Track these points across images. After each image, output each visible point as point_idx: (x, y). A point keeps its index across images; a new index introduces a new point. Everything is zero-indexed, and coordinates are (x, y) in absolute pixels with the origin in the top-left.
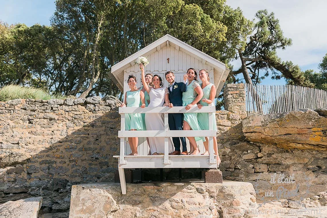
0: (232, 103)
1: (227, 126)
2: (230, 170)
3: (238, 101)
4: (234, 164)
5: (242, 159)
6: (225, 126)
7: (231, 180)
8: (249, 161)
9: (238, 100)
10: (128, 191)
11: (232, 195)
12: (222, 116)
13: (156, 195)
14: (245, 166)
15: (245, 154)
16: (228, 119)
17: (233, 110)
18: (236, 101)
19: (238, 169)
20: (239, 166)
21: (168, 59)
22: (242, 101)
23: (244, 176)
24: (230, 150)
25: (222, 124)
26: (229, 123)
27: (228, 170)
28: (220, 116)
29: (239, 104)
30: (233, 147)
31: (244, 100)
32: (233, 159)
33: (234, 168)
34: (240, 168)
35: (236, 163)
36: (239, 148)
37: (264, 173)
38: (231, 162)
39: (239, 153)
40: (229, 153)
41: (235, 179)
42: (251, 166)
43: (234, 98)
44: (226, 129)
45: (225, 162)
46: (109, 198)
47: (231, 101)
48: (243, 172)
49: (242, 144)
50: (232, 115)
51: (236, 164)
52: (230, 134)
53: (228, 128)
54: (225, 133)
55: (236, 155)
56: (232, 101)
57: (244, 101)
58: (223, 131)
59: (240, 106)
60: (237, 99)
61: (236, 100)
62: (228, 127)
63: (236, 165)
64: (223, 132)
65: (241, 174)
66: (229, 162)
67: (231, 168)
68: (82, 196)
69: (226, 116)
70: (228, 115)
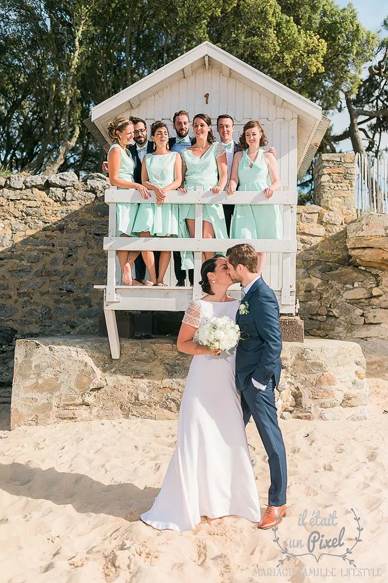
0: (329, 191)
1: (318, 236)
2: (319, 318)
3: (341, 188)
4: (327, 308)
5: (341, 298)
6: (314, 236)
7: (320, 336)
8: (356, 302)
9: (341, 187)
10: (122, 352)
11: (321, 366)
12: (308, 216)
13: (177, 361)
14: (347, 312)
15: (348, 289)
16: (321, 222)
17: (331, 204)
18: (337, 188)
19: (334, 316)
20: (335, 312)
21: (207, 96)
22: (349, 188)
23: (344, 330)
24: (320, 281)
25: (307, 232)
26: (321, 231)
27: (314, 318)
28: (305, 216)
29: (343, 194)
30: (326, 276)
31: (352, 186)
32: (326, 298)
33: (326, 315)
34: (336, 315)
35: (330, 305)
36: (339, 278)
37: (383, 325)
38: (321, 304)
39: (336, 287)
40: (318, 286)
41: (327, 335)
42: (359, 311)
43: (333, 182)
44: (315, 241)
45: (310, 303)
46: (86, 365)
47: (328, 188)
48: (342, 322)
49: (343, 271)
50: (327, 216)
51: (330, 307)
52: (322, 252)
53: (319, 240)
54: (313, 249)
55: (331, 291)
56: (330, 187)
57: (352, 188)
58: (309, 246)
59: (344, 197)
60: (338, 185)
61: (338, 186)
62: (318, 238)
63: (329, 309)
64: (308, 246)
65: (338, 326)
66: (317, 303)
67: (320, 315)
68: (35, 361)
69: (316, 217)
70: (320, 215)
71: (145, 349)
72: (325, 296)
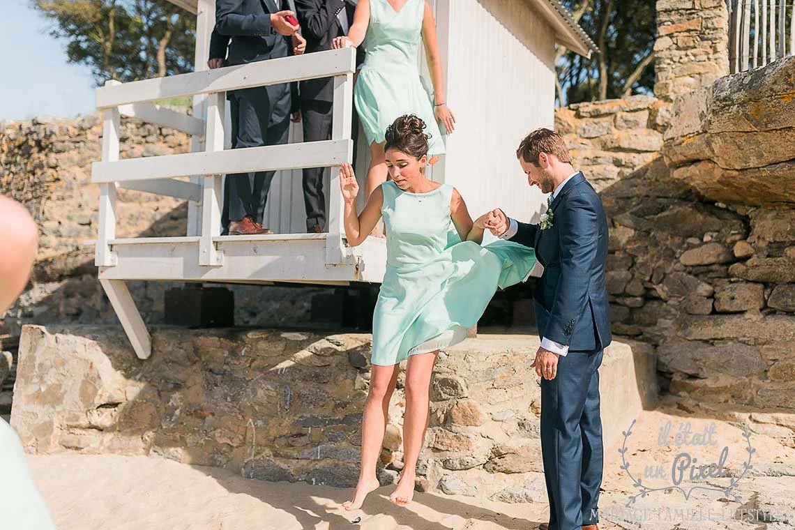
0: (669, 67)
1: (647, 151)
2: (628, 301)
3: (693, 58)
4: (643, 282)
5: (675, 264)
6: (639, 152)
7: (626, 335)
8: (701, 271)
9: (695, 55)
11: (455, 387)
12: (630, 116)
13: (225, 367)
14: (683, 289)
15: (691, 247)
16: (653, 125)
17: (673, 91)
18: (685, 59)
19: (658, 299)
20: (661, 290)
22: (711, 56)
23: (673, 324)
24: (632, 233)
25: (625, 145)
26: (655, 141)
27: (619, 300)
28: (622, 117)
29: (698, 68)
30: (644, 224)
31: (715, 52)
32: (642, 264)
33: (642, 296)
34: (663, 295)
35: (651, 277)
36: (672, 225)
37: (747, 316)
38: (633, 275)
39: (668, 243)
40: (628, 242)
41: (641, 334)
42: (704, 288)
43: (678, 48)
44: (640, 161)
45: (612, 273)
46: (91, 366)
47: (669, 61)
48: (672, 309)
49: (675, 211)
50: (664, 113)
51: (650, 281)
52: (657, 180)
53: (649, 158)
54: (637, 175)
55: (652, 251)
56: (672, 59)
57: (717, 55)
58: (630, 171)
59: (699, 74)
60: (689, 52)
61: (687, 55)
62: (648, 154)
63: (649, 285)
64: (628, 172)
65: (664, 317)
66: (624, 274)
67: (630, 296)
68: (39, 357)
69: (643, 117)
70: (653, 113)
71: (184, 345)
72: (640, 260)
